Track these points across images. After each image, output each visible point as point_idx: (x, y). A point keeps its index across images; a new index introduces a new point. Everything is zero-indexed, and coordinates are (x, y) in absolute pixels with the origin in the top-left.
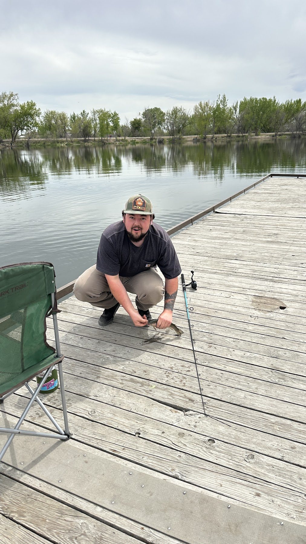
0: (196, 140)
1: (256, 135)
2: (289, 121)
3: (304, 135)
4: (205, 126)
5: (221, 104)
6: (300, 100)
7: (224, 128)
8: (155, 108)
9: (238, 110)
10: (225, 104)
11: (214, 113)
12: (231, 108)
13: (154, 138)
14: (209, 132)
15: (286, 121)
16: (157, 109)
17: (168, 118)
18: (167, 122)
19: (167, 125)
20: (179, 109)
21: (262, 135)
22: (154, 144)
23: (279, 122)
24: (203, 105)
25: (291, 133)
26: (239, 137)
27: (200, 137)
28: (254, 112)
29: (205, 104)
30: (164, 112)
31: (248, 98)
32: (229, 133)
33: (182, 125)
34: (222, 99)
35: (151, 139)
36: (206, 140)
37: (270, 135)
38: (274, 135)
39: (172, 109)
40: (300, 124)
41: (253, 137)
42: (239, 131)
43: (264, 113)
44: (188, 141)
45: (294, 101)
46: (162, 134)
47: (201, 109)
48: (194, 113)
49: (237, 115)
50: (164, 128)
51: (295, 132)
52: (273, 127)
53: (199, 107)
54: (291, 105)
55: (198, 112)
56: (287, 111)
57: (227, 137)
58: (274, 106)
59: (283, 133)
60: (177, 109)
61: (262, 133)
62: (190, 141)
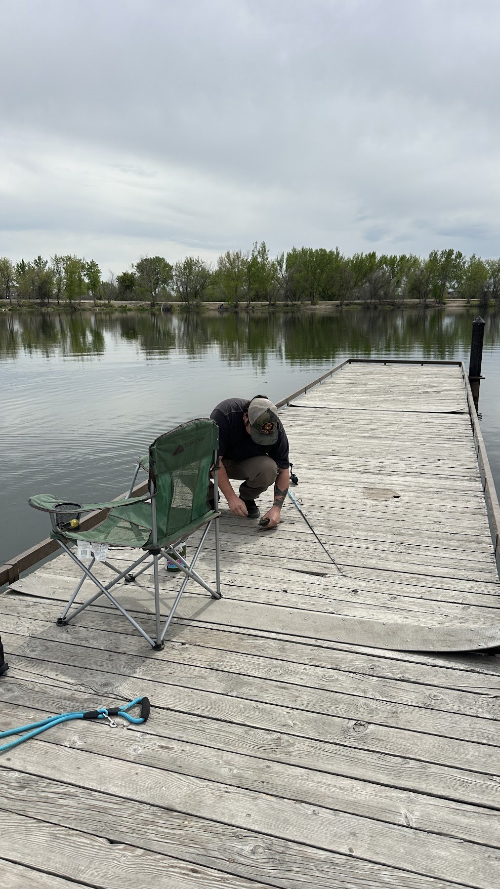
0: (221, 309)
1: (313, 304)
2: (360, 283)
3: (381, 304)
4: (236, 288)
5: (258, 257)
6: (374, 254)
7: (264, 293)
8: (156, 257)
9: (284, 266)
10: (266, 257)
11: (249, 269)
12: (273, 262)
13: (157, 304)
14: (242, 298)
15: (356, 284)
16: (159, 260)
17: (178, 273)
18: (177, 280)
19: (177, 285)
20: (195, 261)
21: (321, 304)
22: (157, 313)
23: (345, 285)
24: (232, 257)
25: (364, 301)
26: (287, 306)
27: (228, 304)
28: (308, 270)
29: (234, 255)
30: (171, 264)
31: (299, 249)
32: (273, 300)
33: (200, 286)
34: (261, 249)
35: (153, 305)
36: (238, 310)
37: (333, 305)
38: (339, 304)
39: (183, 261)
40: (375, 289)
41: (308, 307)
42: (286, 298)
43: (322, 271)
44: (211, 310)
45: (366, 255)
46: (169, 297)
47: (228, 263)
48: (217, 268)
49: (282, 273)
50: (173, 289)
51: (369, 301)
52: (337, 293)
53: (226, 259)
54: (362, 261)
55: (225, 266)
56: (356, 270)
57: (268, 305)
58: (336, 261)
59: (352, 301)
60: (191, 261)
61: (321, 301)
62: (214, 310)
